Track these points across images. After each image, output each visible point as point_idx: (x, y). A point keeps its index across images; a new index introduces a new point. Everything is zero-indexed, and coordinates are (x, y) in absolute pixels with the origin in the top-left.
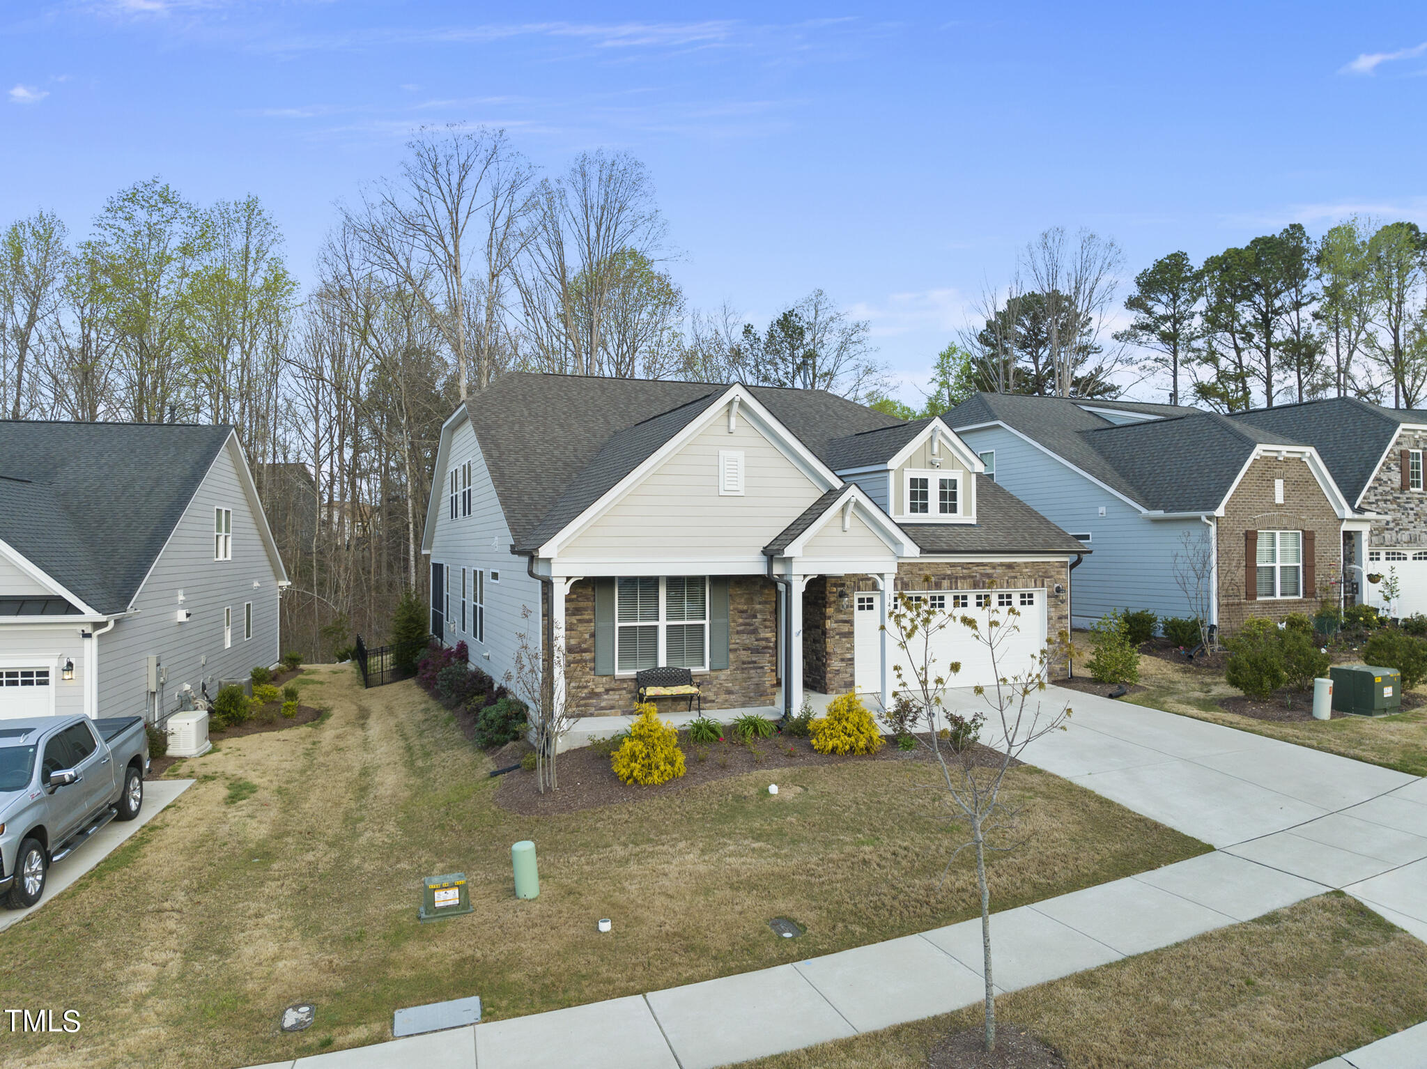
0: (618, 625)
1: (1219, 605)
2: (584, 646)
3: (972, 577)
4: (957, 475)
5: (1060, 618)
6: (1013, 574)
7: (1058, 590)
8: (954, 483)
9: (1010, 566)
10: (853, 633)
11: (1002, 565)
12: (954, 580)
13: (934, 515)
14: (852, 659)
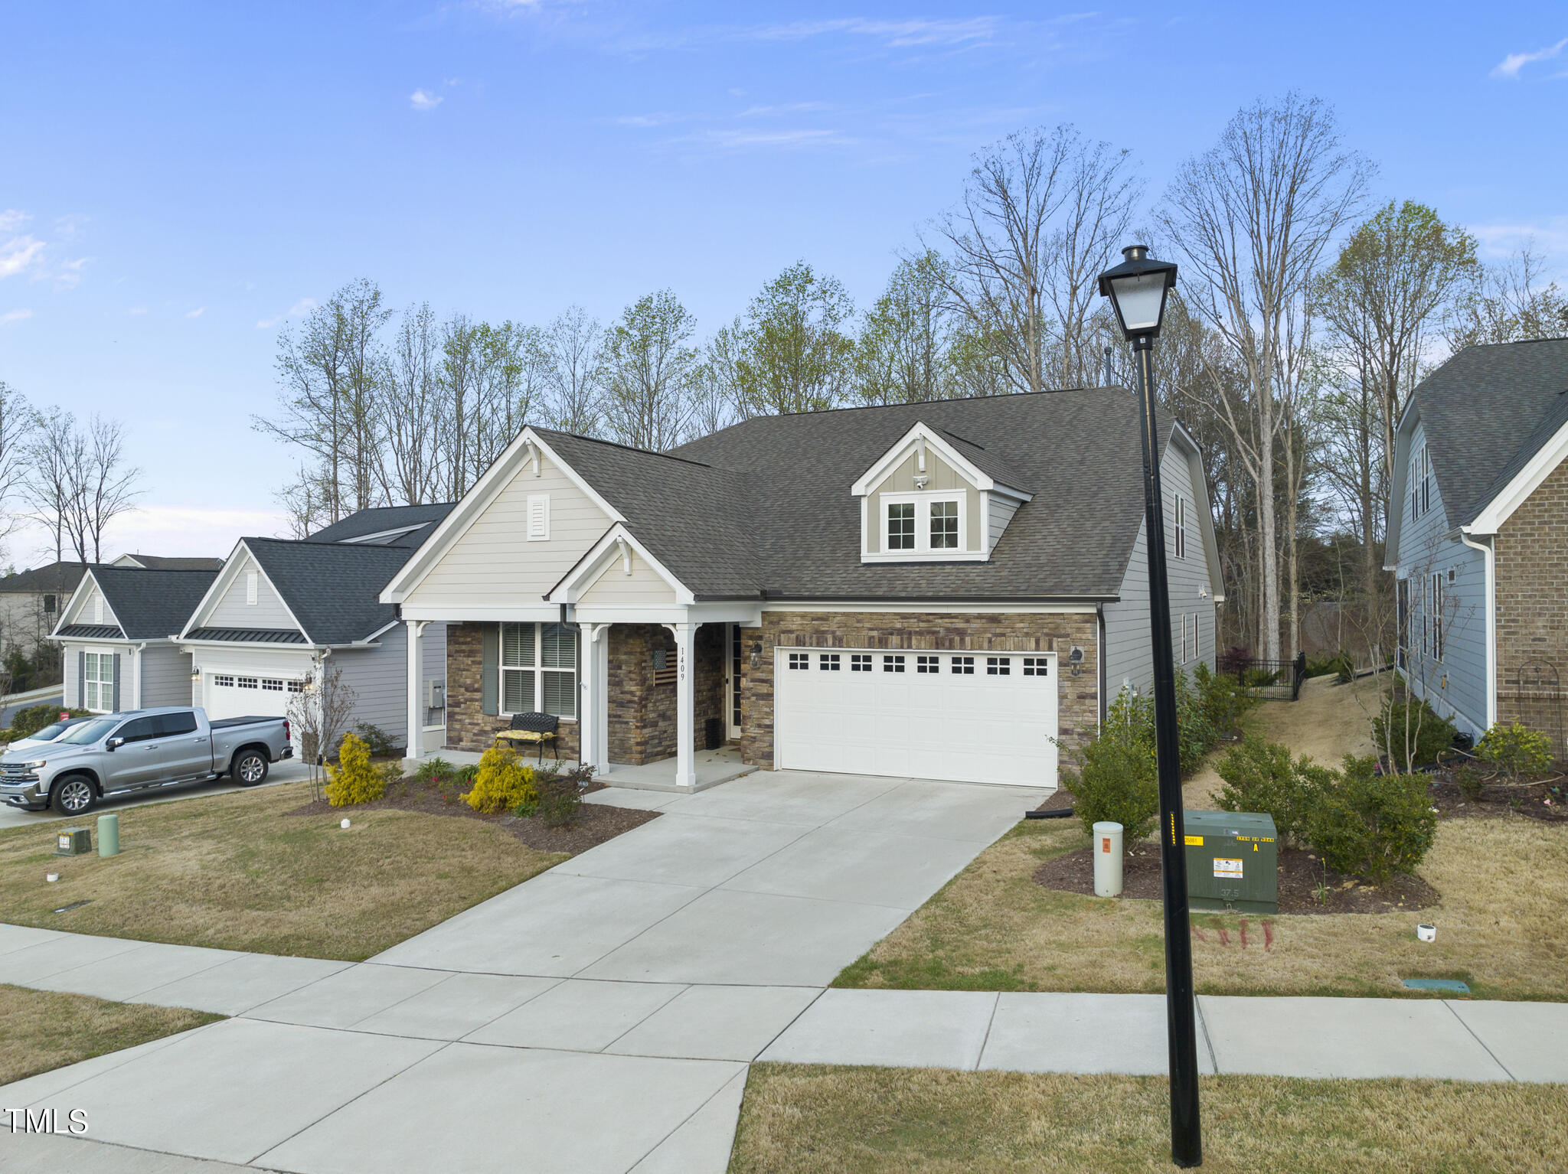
0: (502, 668)
1: (1500, 698)
2: (476, 686)
3: (934, 633)
4: (959, 497)
5: (1082, 697)
6: (998, 631)
7: (1077, 654)
8: (952, 506)
9: (994, 619)
10: (772, 695)
11: (980, 616)
12: (906, 637)
13: (922, 549)
14: (771, 726)
